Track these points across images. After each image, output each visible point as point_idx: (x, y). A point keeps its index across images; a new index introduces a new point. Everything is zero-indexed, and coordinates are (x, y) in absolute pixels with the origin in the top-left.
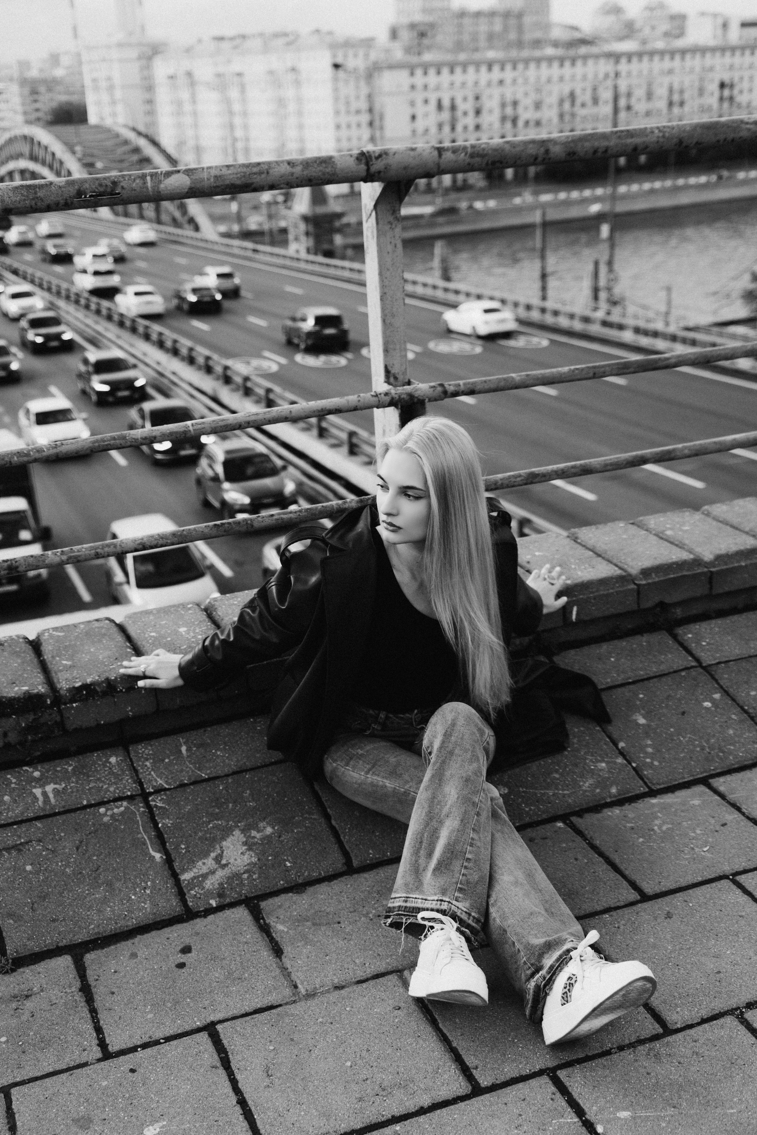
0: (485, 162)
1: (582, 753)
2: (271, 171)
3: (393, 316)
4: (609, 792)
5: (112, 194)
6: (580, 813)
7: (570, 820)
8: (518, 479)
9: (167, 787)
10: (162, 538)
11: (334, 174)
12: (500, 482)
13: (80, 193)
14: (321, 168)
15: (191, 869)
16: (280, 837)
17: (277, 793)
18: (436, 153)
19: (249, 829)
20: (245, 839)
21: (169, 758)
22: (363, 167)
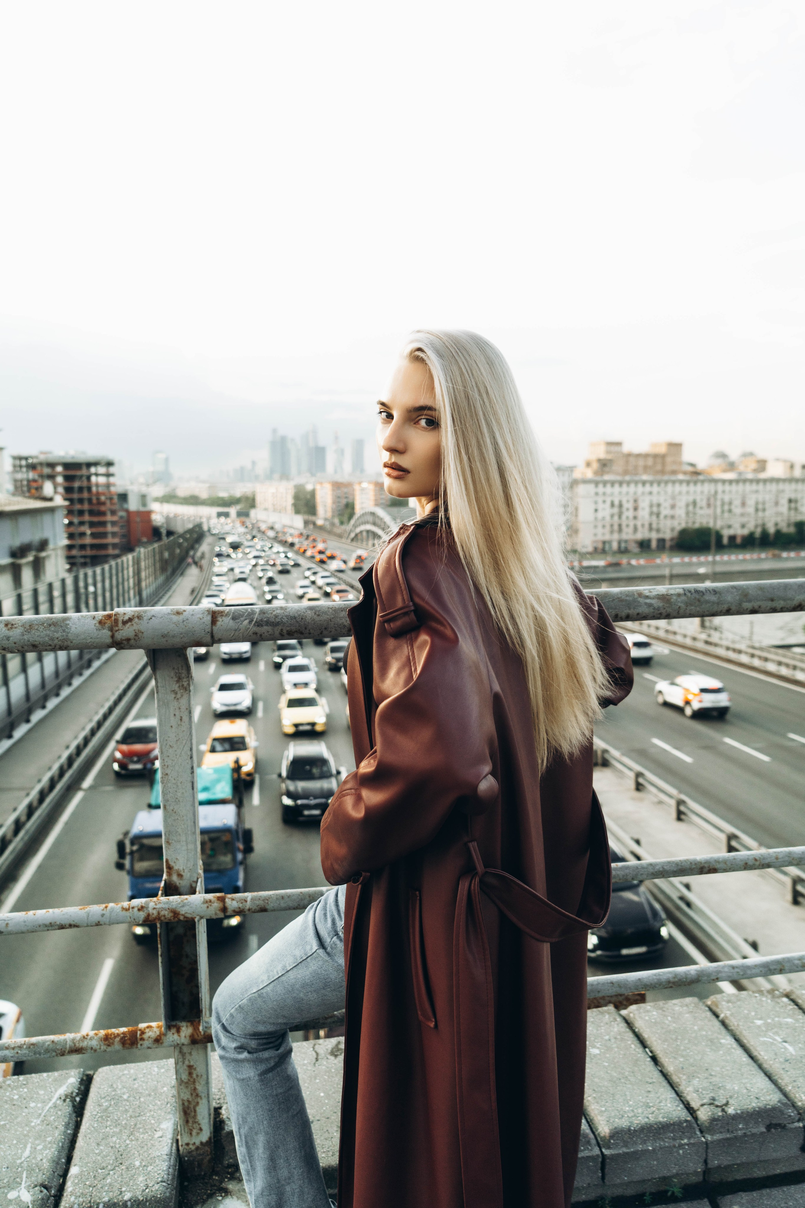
3: (177, 801)
14: (48, 632)
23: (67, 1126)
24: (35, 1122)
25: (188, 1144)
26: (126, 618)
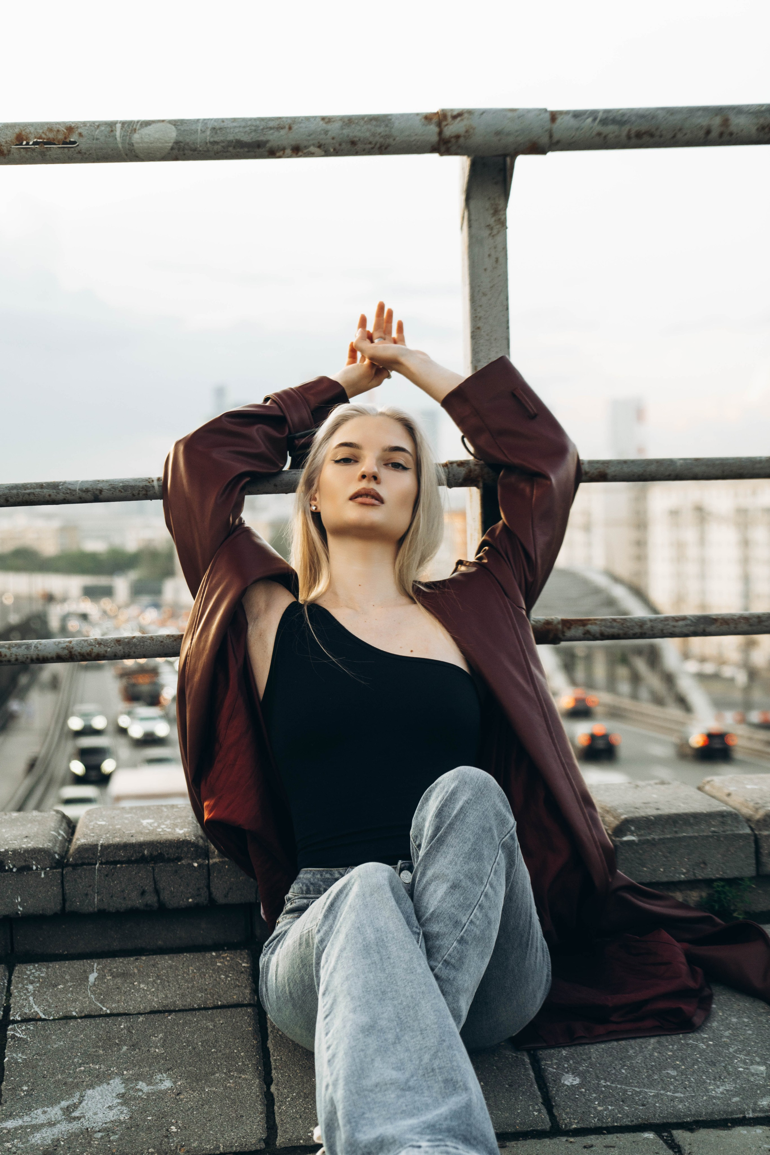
0: (624, 133)
1: (731, 1050)
2: (295, 127)
4: (755, 1104)
5: (65, 143)
6: (692, 1126)
7: (671, 1136)
8: (681, 623)
9: (43, 1017)
10: (100, 644)
11: (387, 136)
12: (649, 624)
13: (20, 139)
15: (21, 1117)
16: (178, 1094)
17: (202, 1042)
18: (547, 116)
19: (137, 1080)
20: (123, 1091)
21: (64, 984)
22: (433, 129)
26: (455, 113)
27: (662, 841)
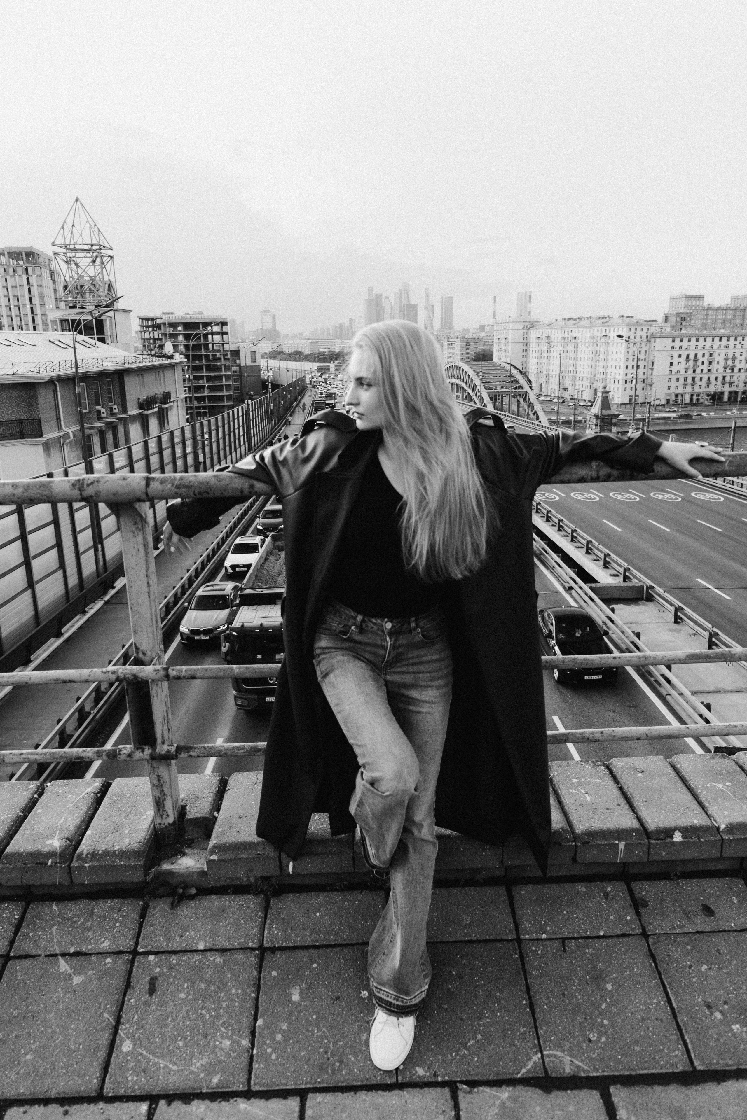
1: (220, 1022)
4: (211, 1080)
6: (172, 1098)
14: (39, 491)
18: (144, 483)
23: (89, 809)
24: (69, 805)
25: (160, 824)
26: (89, 482)
27: (231, 860)
